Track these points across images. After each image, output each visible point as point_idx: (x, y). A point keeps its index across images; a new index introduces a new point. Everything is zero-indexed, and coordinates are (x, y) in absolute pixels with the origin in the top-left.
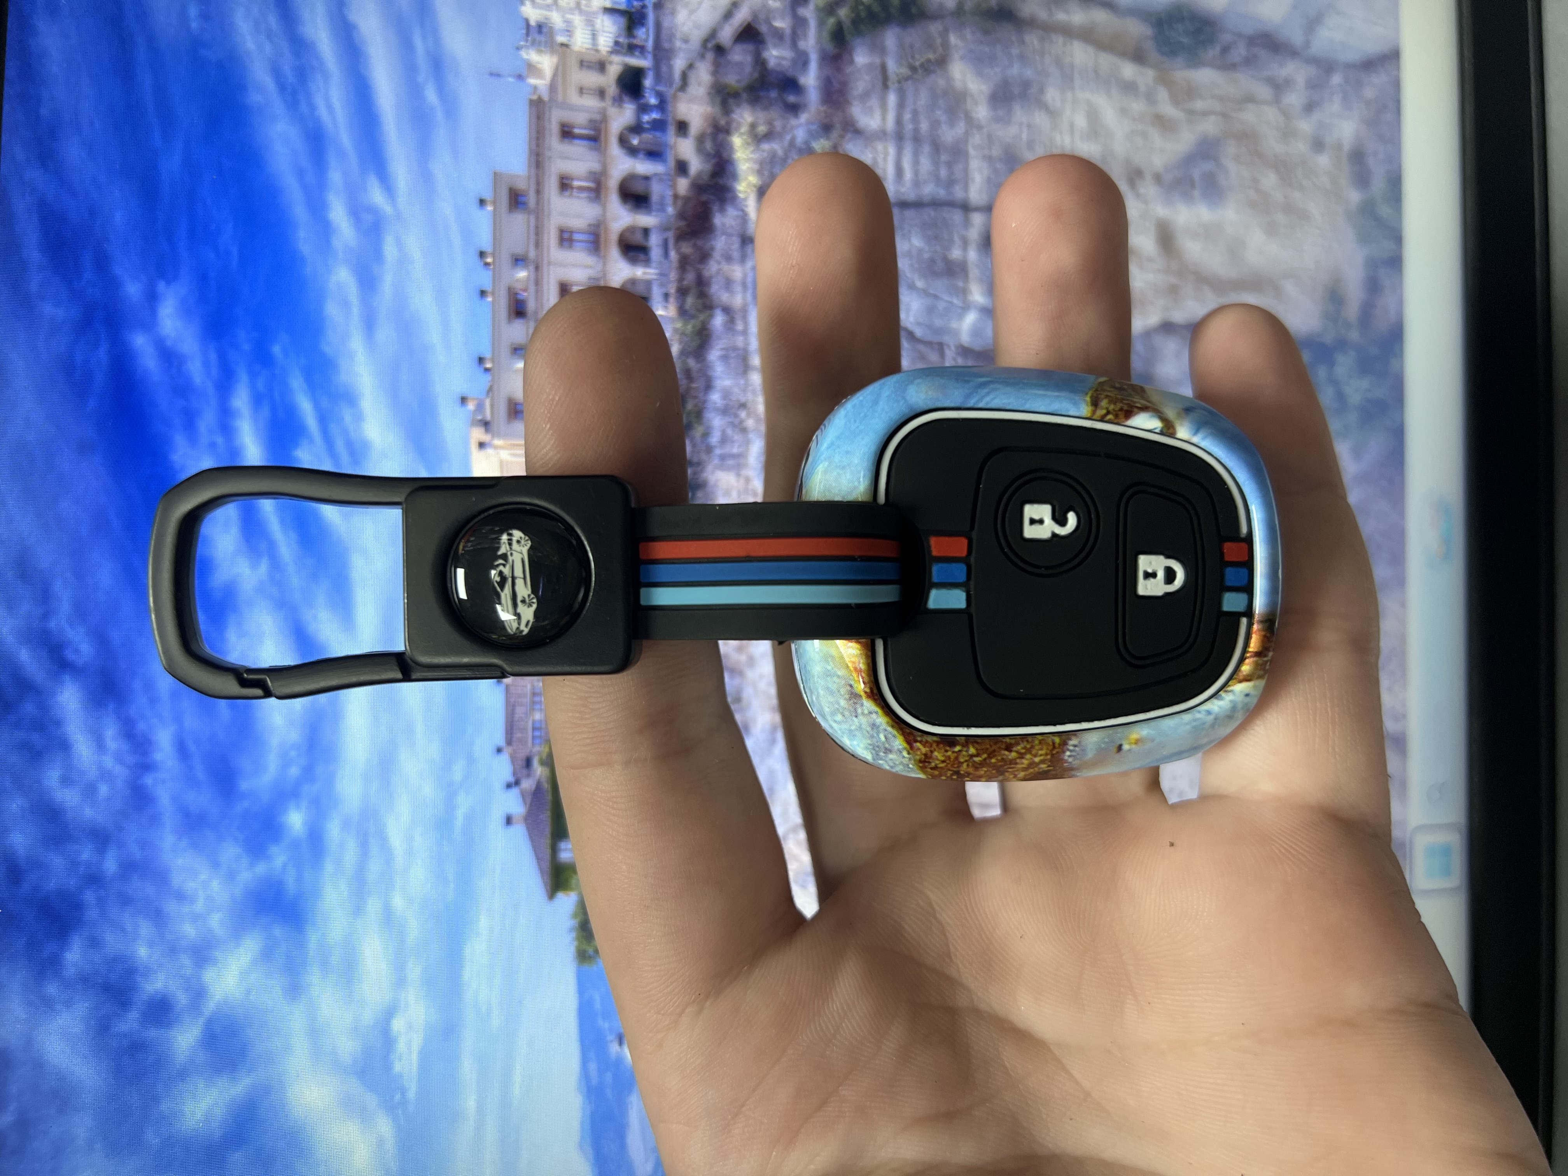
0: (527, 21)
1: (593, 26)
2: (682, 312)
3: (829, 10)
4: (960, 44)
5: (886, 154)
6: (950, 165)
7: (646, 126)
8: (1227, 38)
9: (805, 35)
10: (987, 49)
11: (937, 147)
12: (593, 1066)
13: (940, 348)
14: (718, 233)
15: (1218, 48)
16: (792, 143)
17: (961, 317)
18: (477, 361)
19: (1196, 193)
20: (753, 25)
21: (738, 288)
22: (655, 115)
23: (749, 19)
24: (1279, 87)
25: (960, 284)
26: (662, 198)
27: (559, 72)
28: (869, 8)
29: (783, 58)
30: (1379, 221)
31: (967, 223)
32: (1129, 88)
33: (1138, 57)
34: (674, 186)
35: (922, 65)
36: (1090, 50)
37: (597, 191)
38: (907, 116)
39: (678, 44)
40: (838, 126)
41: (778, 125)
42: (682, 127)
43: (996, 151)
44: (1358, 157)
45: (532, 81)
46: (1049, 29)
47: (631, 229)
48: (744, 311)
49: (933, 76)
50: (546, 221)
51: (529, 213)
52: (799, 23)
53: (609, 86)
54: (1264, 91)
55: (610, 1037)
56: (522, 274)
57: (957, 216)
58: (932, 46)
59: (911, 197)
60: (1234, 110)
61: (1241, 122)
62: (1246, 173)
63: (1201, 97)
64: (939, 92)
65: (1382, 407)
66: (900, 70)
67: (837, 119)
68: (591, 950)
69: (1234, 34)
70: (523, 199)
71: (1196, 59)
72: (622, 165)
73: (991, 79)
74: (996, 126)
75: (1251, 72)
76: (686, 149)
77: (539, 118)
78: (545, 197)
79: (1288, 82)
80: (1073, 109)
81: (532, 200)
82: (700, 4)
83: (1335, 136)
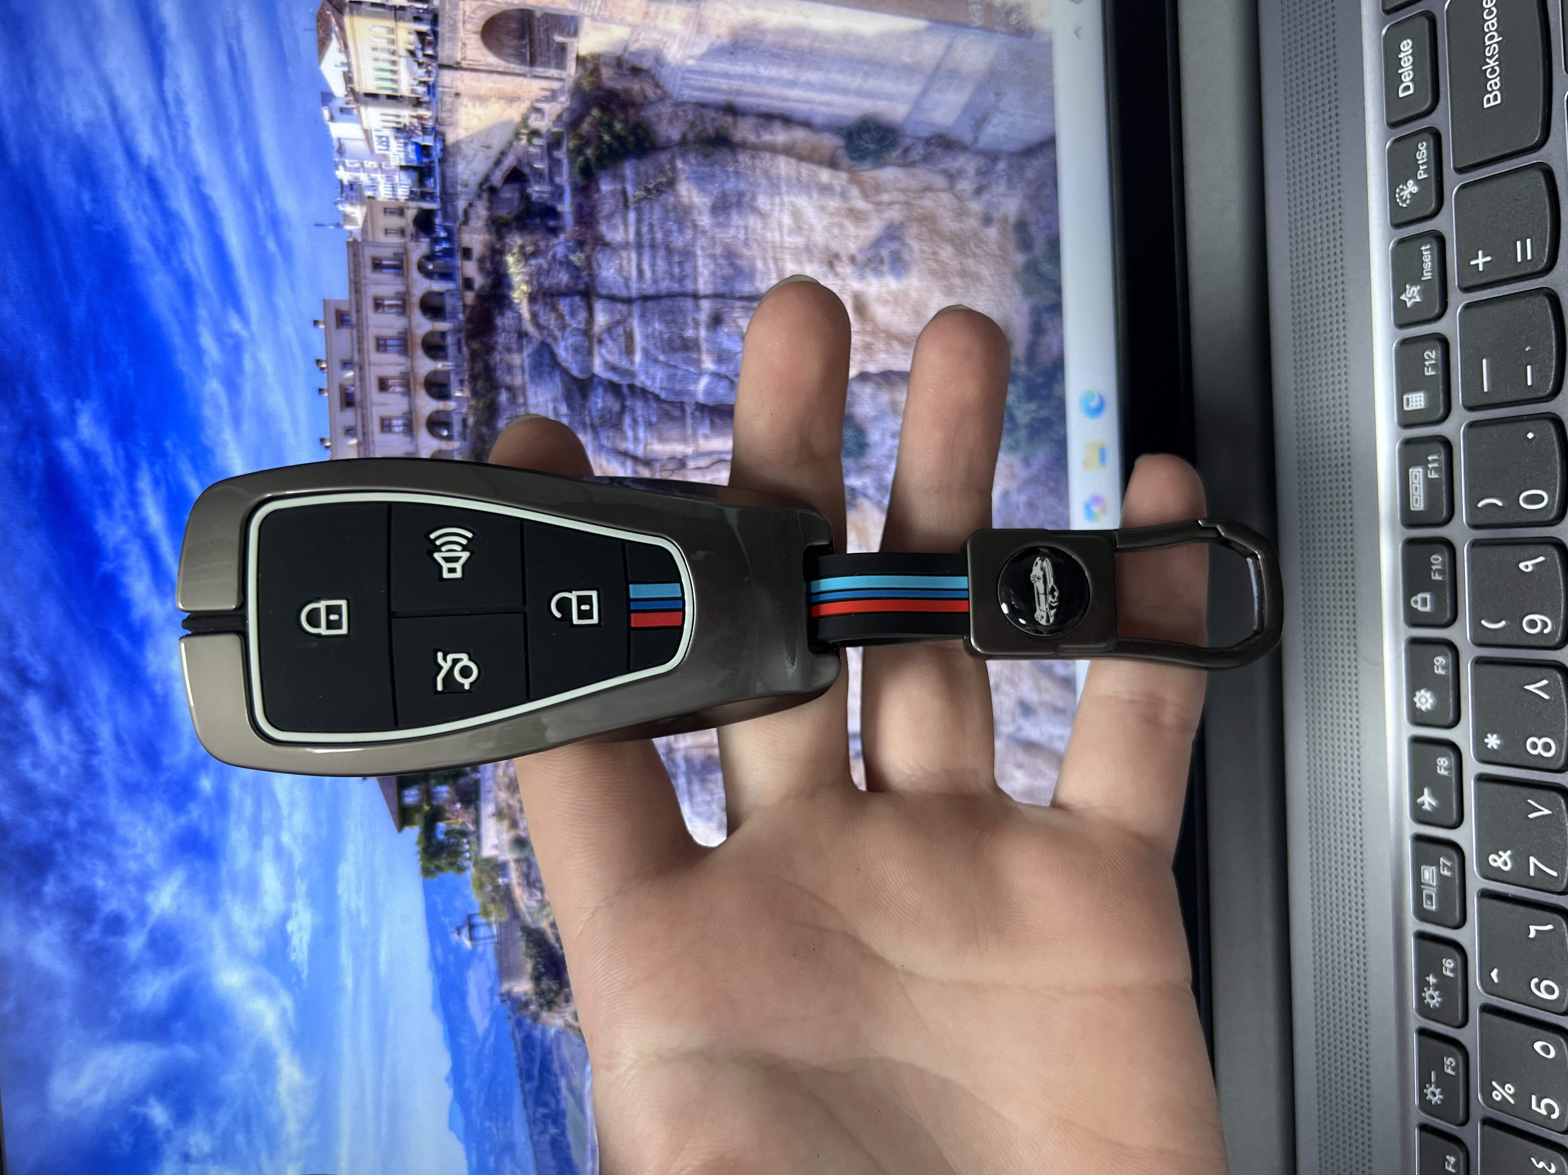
0: (341, 181)
1: (392, 181)
2: (475, 393)
3: (579, 151)
4: (686, 168)
5: (629, 260)
6: (680, 264)
7: (439, 254)
8: (908, 141)
9: (560, 173)
10: (707, 170)
11: (670, 251)
12: (439, 951)
13: (681, 406)
14: (499, 331)
15: (899, 151)
16: (554, 257)
17: (696, 381)
19: (885, 268)
20: (519, 168)
21: (518, 372)
22: (445, 245)
23: (515, 163)
24: (952, 177)
25: (695, 356)
26: (454, 308)
27: (369, 219)
28: (610, 146)
29: (543, 192)
30: (1041, 276)
31: (698, 308)
32: (825, 189)
33: (833, 164)
34: (462, 298)
35: (655, 187)
36: (793, 161)
37: (403, 307)
38: (645, 229)
39: (459, 188)
40: (590, 241)
41: (542, 245)
42: (467, 253)
43: (718, 251)
44: (1021, 226)
45: (348, 227)
46: (756, 149)
47: (432, 334)
48: (523, 388)
49: (664, 196)
50: (365, 331)
51: (352, 328)
52: (555, 163)
53: (408, 226)
54: (940, 181)
56: (350, 374)
57: (689, 304)
58: (662, 172)
59: (651, 291)
60: (915, 199)
61: (922, 208)
62: (926, 249)
63: (887, 191)
64: (670, 207)
65: (1047, 423)
66: (638, 193)
67: (588, 236)
68: (432, 867)
69: (913, 138)
70: (347, 318)
71: (881, 161)
72: (422, 286)
73: (712, 194)
74: (717, 230)
75: (928, 167)
76: (470, 269)
77: (355, 255)
78: (364, 314)
79: (960, 173)
80: (781, 211)
81: (354, 318)
82: (475, 155)
83: (1002, 212)
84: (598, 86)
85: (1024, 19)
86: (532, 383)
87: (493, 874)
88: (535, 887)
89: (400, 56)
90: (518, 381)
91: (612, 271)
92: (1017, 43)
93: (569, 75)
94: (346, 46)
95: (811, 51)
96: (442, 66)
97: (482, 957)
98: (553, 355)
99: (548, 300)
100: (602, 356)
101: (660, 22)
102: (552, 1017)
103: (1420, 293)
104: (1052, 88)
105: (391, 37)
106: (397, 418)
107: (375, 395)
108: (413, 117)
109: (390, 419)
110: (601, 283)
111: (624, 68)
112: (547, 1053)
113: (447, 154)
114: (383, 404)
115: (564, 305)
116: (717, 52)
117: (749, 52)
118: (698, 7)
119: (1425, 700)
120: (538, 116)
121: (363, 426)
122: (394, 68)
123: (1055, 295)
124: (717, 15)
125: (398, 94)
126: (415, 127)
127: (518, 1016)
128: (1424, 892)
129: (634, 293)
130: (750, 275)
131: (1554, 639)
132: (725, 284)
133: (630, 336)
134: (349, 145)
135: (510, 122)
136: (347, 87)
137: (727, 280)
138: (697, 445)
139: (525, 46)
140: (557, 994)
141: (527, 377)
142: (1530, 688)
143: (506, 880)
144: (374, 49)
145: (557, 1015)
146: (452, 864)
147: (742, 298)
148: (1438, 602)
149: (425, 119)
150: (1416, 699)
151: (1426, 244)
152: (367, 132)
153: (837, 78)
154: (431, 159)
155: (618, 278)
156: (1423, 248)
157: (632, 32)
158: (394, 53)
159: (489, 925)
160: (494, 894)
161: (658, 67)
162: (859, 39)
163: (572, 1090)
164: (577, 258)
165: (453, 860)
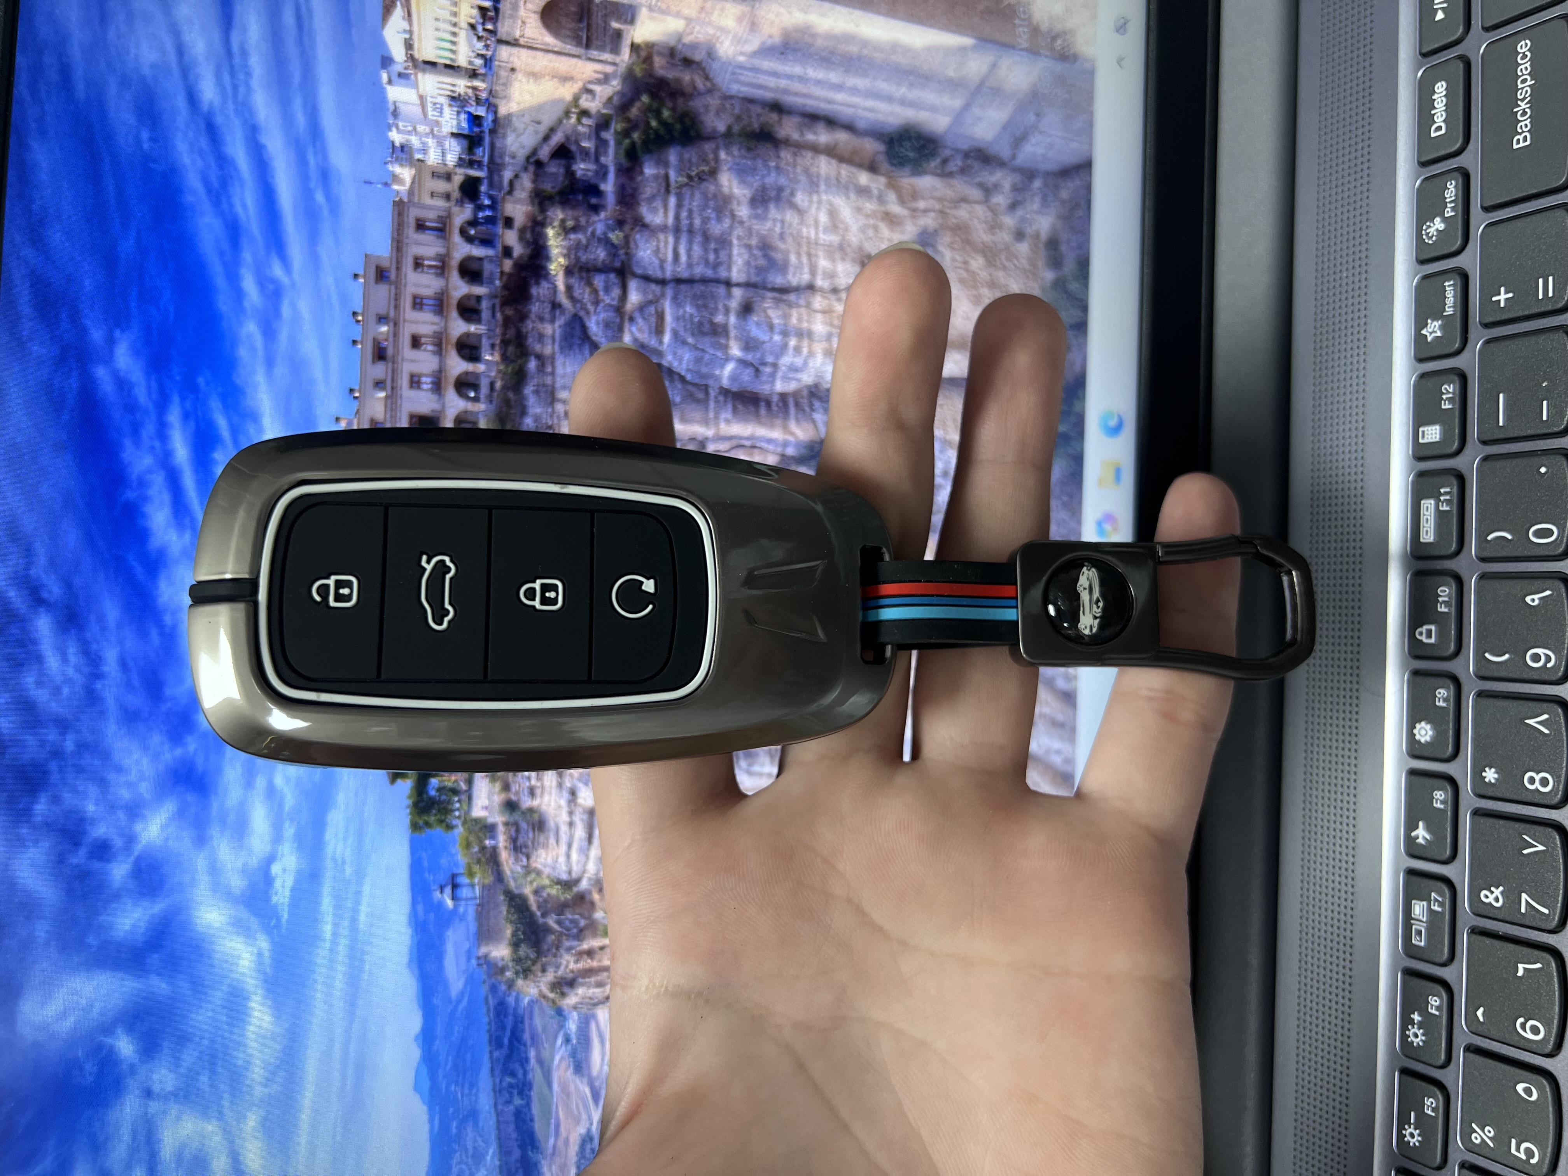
0: (393, 143)
1: (442, 146)
2: (505, 358)
3: (626, 133)
4: (729, 159)
5: (666, 243)
6: (716, 251)
7: (481, 221)
8: (947, 152)
9: (606, 153)
10: (749, 163)
11: (706, 237)
12: (420, 908)
13: (706, 389)
14: (534, 300)
15: (938, 160)
16: (593, 234)
17: (722, 366)
18: (348, 391)
20: (566, 145)
21: (549, 342)
22: (488, 213)
23: (563, 140)
24: (988, 191)
25: (723, 341)
26: (492, 274)
27: (416, 181)
28: (656, 132)
29: (588, 170)
30: (1069, 295)
31: (729, 296)
32: (863, 192)
33: (872, 168)
34: (501, 265)
35: (697, 174)
36: (834, 162)
37: (442, 268)
38: (684, 214)
39: (507, 159)
40: (629, 221)
41: (583, 221)
42: (509, 222)
43: (754, 242)
44: (1053, 244)
45: (396, 187)
46: (799, 147)
47: (467, 297)
48: (553, 357)
49: (705, 184)
50: (403, 289)
51: (390, 283)
52: (602, 143)
53: (454, 191)
54: (976, 194)
55: (434, 887)
56: (384, 329)
57: (721, 290)
58: (704, 160)
59: (685, 275)
60: (951, 208)
61: (956, 218)
62: (958, 258)
63: (923, 198)
64: (710, 195)
65: (1066, 438)
66: (680, 179)
67: (628, 216)
68: (421, 822)
69: (953, 149)
70: (386, 274)
71: (920, 169)
72: (462, 250)
73: (752, 186)
74: (754, 222)
75: (965, 179)
76: (511, 238)
77: (400, 214)
78: (403, 273)
79: (996, 187)
80: (818, 209)
81: (393, 276)
82: (525, 129)
83: (1034, 228)
84: (650, 73)
85: (1068, 45)
86: (561, 353)
87: (481, 835)
88: (521, 852)
89: (461, 29)
90: (548, 350)
91: (649, 252)
92: (1059, 67)
93: (623, 61)
94: (409, 14)
95: (860, 58)
96: (500, 42)
97: (462, 918)
98: (584, 329)
99: (584, 274)
100: (632, 333)
101: (715, 17)
102: (528, 987)
103: (1441, 328)
104: (1091, 113)
105: (454, 9)
106: (427, 376)
107: (407, 352)
108: (469, 87)
109: (420, 376)
110: (637, 262)
111: (677, 59)
112: (519, 1021)
113: (498, 125)
114: (413, 361)
115: (599, 281)
116: (767, 51)
117: (799, 54)
118: (753, 7)
119: (1425, 732)
120: (589, 97)
121: (393, 381)
122: (453, 39)
123: (1080, 314)
124: (771, 16)
125: (456, 64)
126: (470, 98)
127: (493, 980)
128: (1414, 927)
129: (668, 275)
130: (784, 268)
131: (1557, 673)
132: (758, 275)
133: (661, 317)
134: (403, 109)
135: (561, 100)
136: (407, 53)
137: (760, 270)
138: (718, 429)
139: (581, 29)
140: (534, 962)
141: (557, 347)
142: (1531, 722)
143: (493, 842)
144: (437, 19)
145: (532, 984)
146: (441, 821)
147: (773, 290)
148: (1442, 634)
149: (480, 91)
150: (1415, 731)
151: (1449, 280)
152: (422, 98)
153: (883, 86)
154: (482, 129)
155: (654, 258)
156: (1446, 284)
157: (687, 25)
158: (455, 25)
159: (472, 886)
160: (480, 855)
161: (710, 61)
162: (907, 50)
163: (540, 1062)
164: (615, 237)
165: (443, 818)
